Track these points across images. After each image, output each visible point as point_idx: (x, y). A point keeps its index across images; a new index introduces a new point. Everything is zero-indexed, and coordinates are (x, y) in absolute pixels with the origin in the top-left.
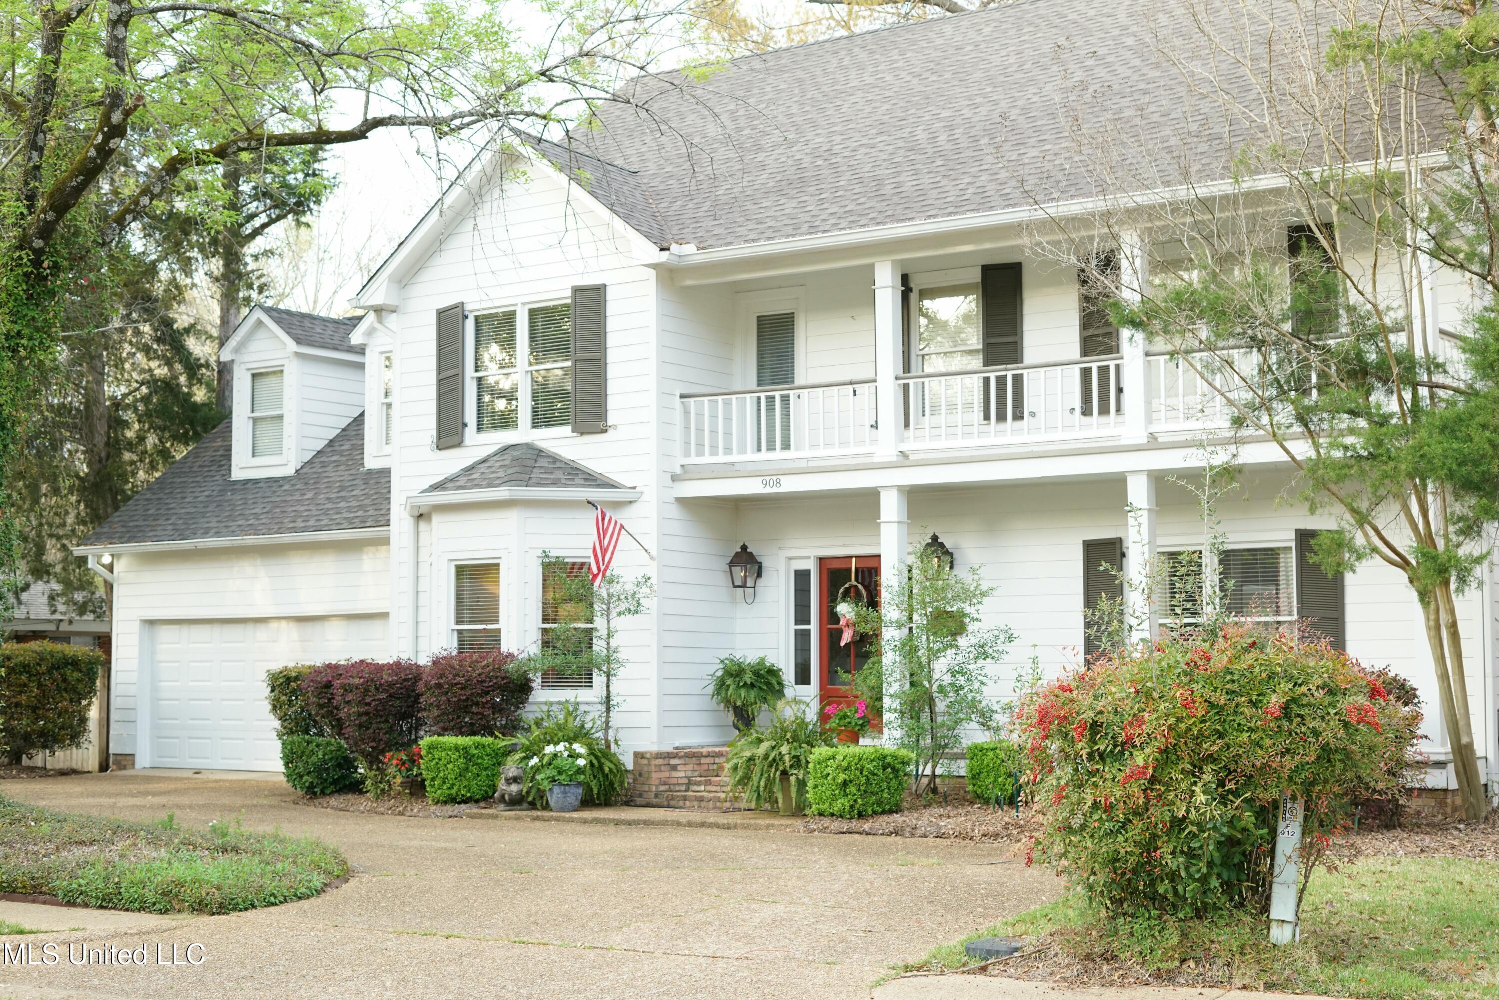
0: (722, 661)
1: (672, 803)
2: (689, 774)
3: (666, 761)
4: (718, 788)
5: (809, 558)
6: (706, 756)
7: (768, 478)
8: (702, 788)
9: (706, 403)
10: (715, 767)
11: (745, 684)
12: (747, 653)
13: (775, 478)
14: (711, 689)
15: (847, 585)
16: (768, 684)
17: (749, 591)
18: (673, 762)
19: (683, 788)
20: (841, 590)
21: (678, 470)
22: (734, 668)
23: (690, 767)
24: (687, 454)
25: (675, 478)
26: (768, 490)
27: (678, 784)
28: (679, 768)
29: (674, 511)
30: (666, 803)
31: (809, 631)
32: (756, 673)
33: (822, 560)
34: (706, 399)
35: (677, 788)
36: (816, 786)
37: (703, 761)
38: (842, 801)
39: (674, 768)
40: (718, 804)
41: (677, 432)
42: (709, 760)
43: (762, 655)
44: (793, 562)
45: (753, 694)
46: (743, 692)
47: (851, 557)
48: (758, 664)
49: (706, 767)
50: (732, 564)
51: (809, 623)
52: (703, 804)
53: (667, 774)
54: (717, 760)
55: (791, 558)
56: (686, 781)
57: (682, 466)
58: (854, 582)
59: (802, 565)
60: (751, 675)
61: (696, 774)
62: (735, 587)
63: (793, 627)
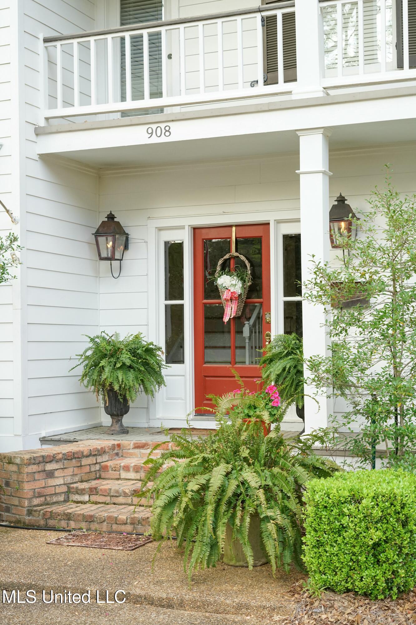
0: (92, 340)
1: (51, 523)
2: (69, 480)
3: (41, 468)
4: (107, 499)
5: (182, 228)
6: (87, 456)
7: (154, 126)
8: (86, 498)
9: (76, 46)
10: (97, 467)
11: (124, 364)
12: (119, 330)
13: (163, 125)
14: (80, 370)
15: (227, 256)
16: (146, 364)
17: (115, 264)
18: (49, 467)
19: (62, 498)
20: (220, 262)
21: (42, 123)
22: (109, 348)
23: (70, 471)
24: (52, 105)
25: (39, 132)
26: (154, 140)
27: (56, 494)
28: (57, 474)
29: (38, 170)
30: (42, 523)
31: (182, 306)
32: (133, 352)
33: (195, 229)
34: (75, 41)
35: (55, 499)
36: (319, 544)
37: (85, 461)
38: (371, 572)
39: (50, 474)
40: (115, 527)
41: (41, 80)
42: (91, 460)
43: (135, 334)
44: (163, 233)
45: (131, 375)
46: (120, 374)
47: (231, 226)
48: (134, 342)
49: (87, 469)
50: (98, 234)
51: (182, 298)
52: (94, 526)
53: (42, 483)
54: (99, 459)
55: (160, 229)
56: (65, 489)
57: (47, 119)
58: (234, 252)
59: (175, 237)
60: (129, 355)
61: (77, 479)
62: (101, 259)
63: (163, 302)
